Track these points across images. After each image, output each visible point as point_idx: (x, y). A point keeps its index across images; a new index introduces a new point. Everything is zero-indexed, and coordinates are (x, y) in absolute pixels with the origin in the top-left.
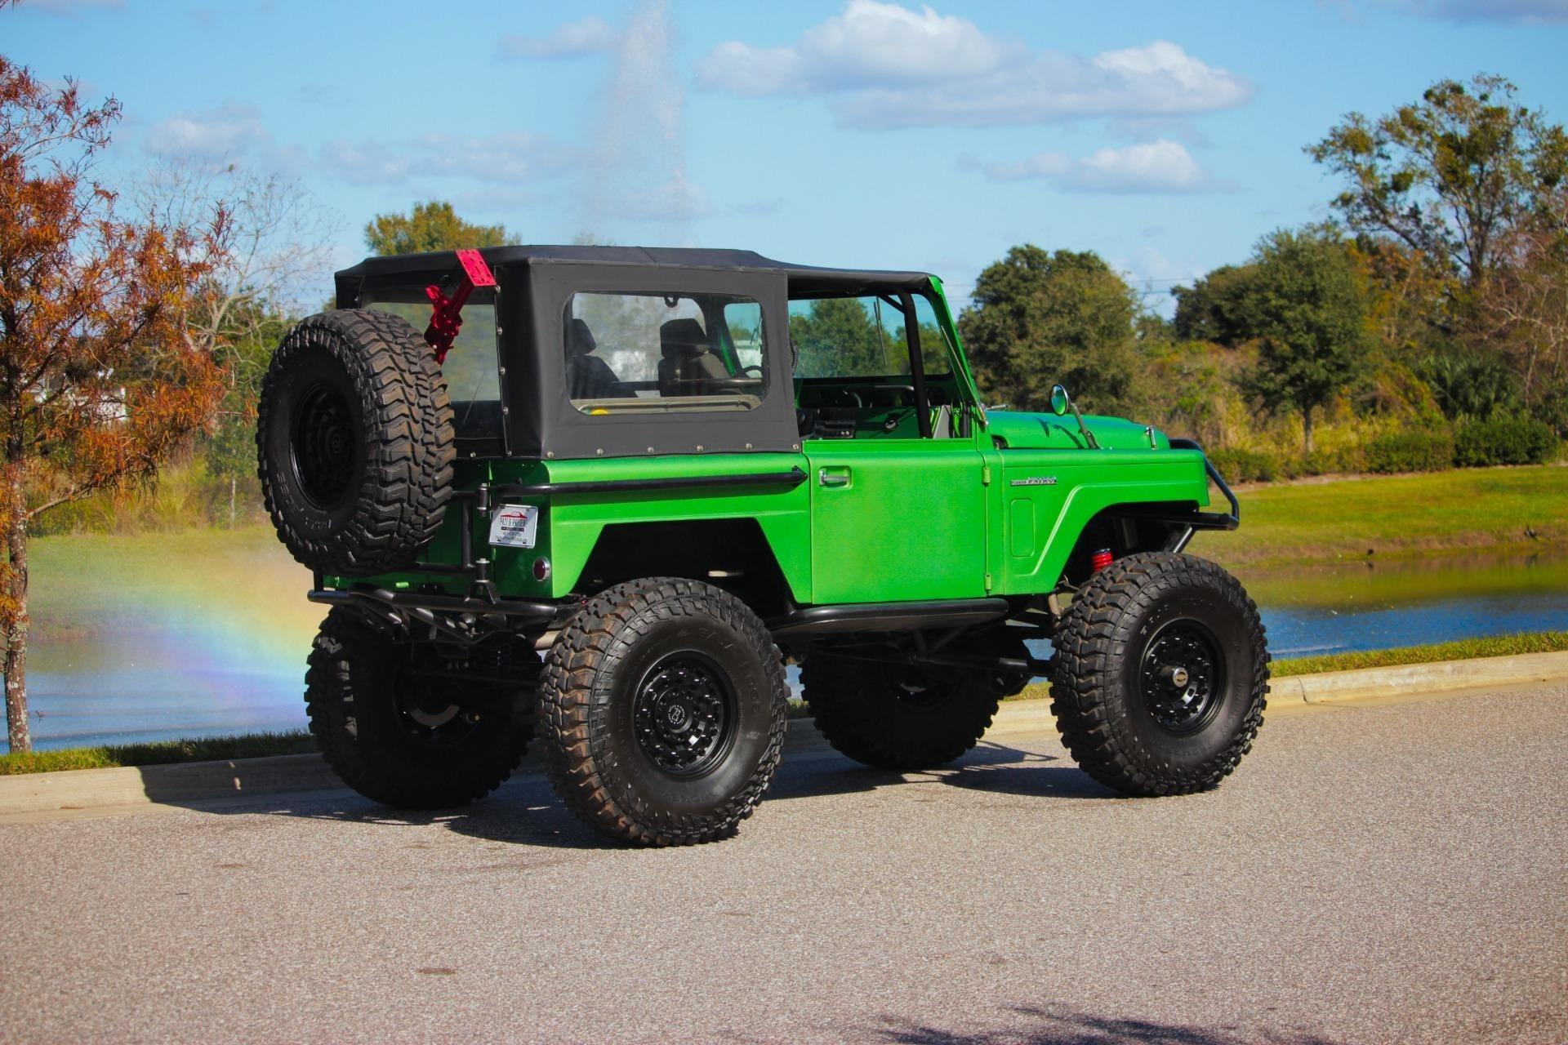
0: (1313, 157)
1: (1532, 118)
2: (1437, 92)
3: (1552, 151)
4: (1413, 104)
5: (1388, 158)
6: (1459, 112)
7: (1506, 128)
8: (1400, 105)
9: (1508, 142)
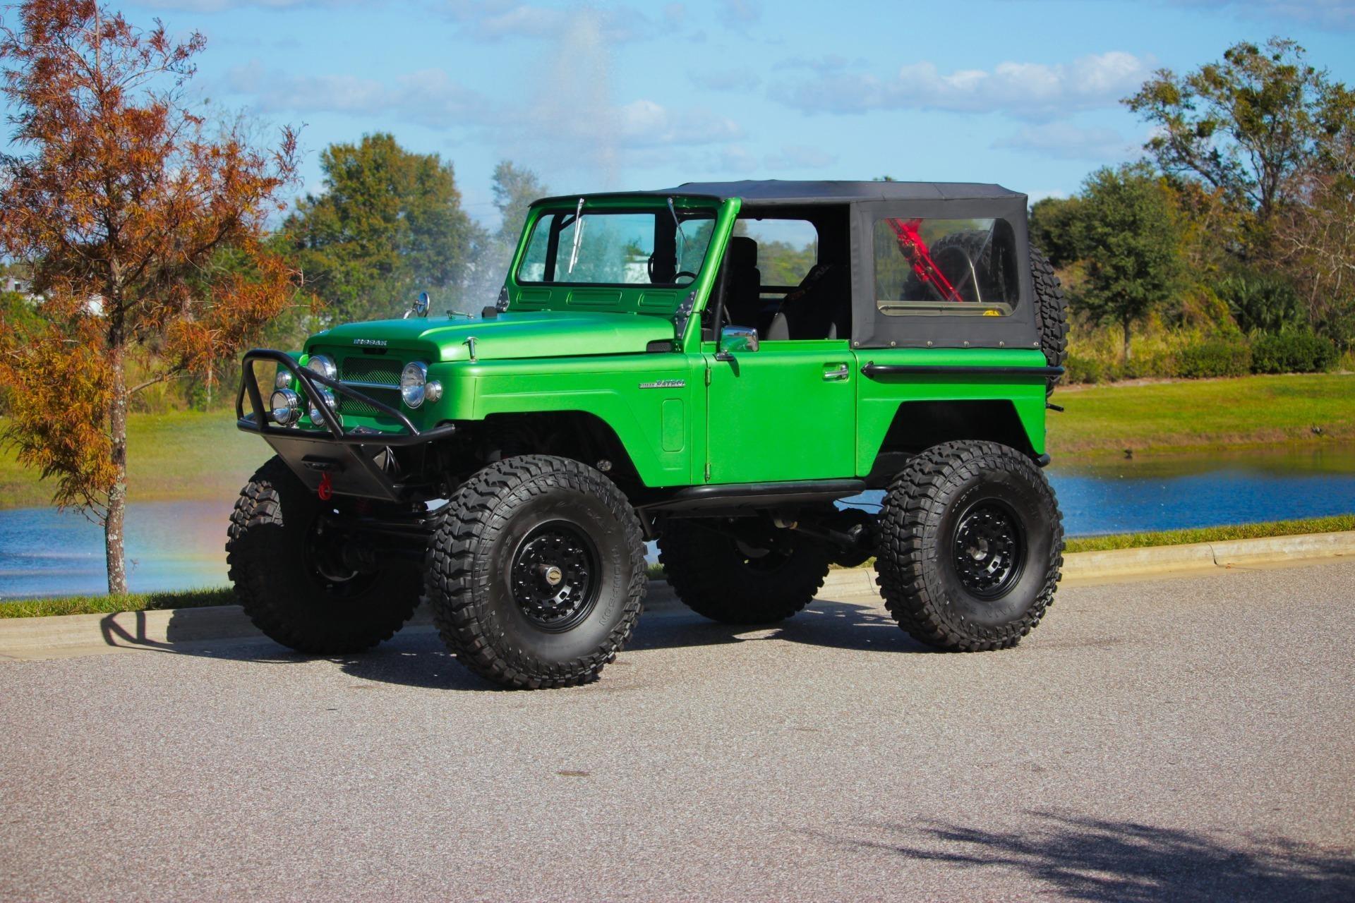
0: (1129, 107)
1: (1317, 76)
2: (1236, 53)
3: (1335, 105)
4: (1214, 63)
5: (1193, 108)
6: (1254, 71)
7: (1296, 84)
8: (1203, 64)
9: (1297, 97)
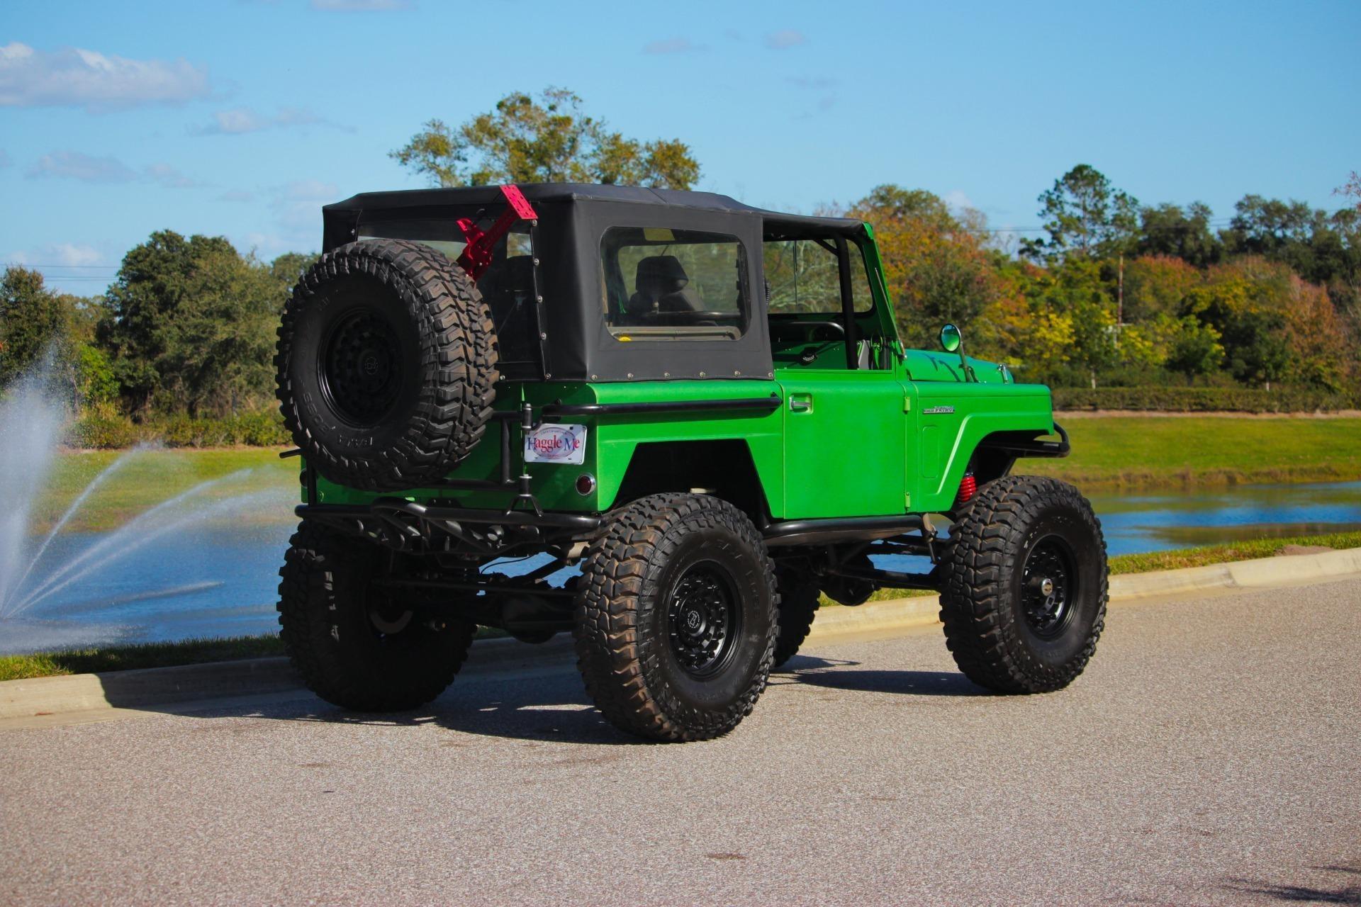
0: (399, 160)
1: (595, 127)
2: (508, 104)
3: (612, 156)
4: (488, 113)
5: (465, 160)
6: (528, 120)
7: (572, 135)
8: (478, 115)
9: (573, 148)
